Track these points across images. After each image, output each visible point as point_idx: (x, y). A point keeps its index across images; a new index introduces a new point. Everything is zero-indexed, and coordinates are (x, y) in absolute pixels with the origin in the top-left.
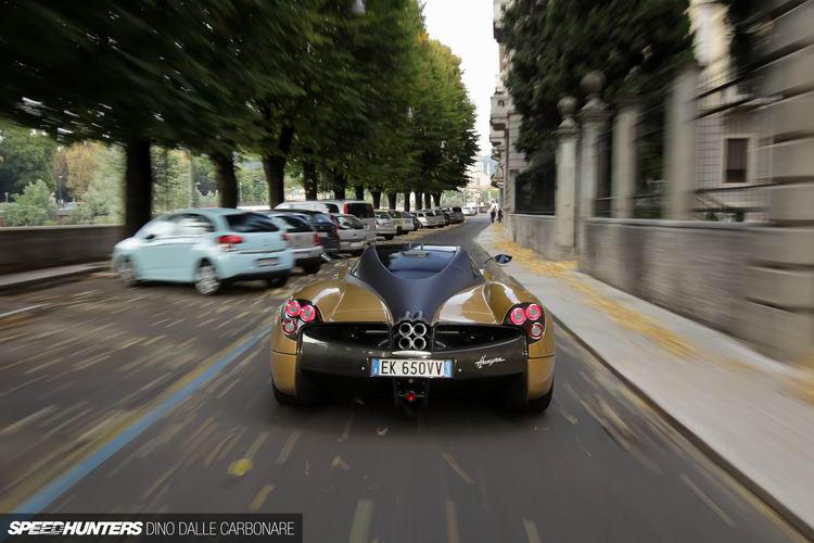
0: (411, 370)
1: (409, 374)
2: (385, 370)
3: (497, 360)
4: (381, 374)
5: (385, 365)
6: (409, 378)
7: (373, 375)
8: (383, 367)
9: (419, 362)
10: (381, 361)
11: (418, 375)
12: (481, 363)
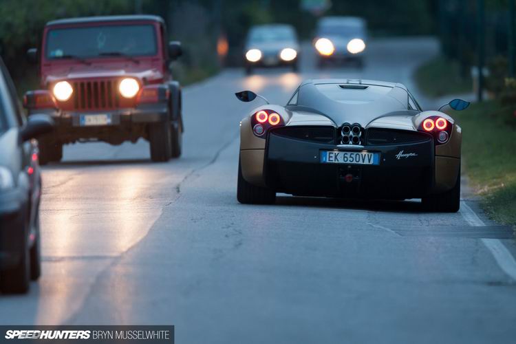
0: (349, 159)
1: (348, 162)
2: (331, 159)
3: (411, 154)
4: (328, 161)
5: (331, 155)
6: (348, 164)
7: (322, 162)
8: (330, 157)
9: (355, 153)
10: (328, 152)
11: (354, 162)
12: (400, 155)
